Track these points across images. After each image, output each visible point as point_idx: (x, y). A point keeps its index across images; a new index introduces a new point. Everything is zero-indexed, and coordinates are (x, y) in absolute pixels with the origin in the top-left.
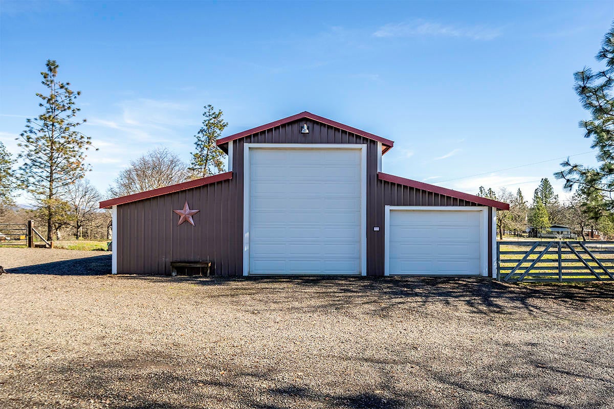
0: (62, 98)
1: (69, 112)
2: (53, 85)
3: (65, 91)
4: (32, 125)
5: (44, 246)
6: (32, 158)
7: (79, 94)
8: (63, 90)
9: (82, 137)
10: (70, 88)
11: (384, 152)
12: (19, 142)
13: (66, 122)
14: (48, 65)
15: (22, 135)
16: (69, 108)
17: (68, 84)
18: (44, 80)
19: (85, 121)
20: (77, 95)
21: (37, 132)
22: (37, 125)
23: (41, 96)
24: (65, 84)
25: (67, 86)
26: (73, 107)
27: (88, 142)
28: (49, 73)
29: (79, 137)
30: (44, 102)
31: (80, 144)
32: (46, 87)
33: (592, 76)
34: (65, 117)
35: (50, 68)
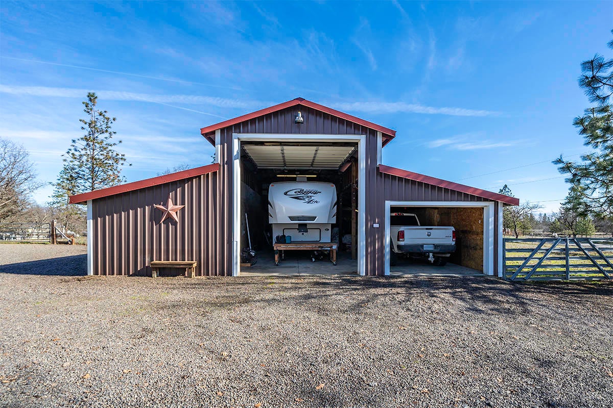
0: (101, 124)
1: (107, 135)
2: (93, 112)
3: (103, 117)
4: (76, 145)
5: (67, 243)
6: (76, 171)
7: (114, 120)
8: (102, 117)
9: (117, 155)
10: (107, 115)
11: (384, 144)
12: (65, 158)
13: (105, 143)
14: (88, 96)
15: (68, 153)
16: (107, 131)
17: (105, 112)
18: (85, 108)
19: (120, 142)
20: (113, 121)
21: (80, 150)
22: (81, 144)
23: (83, 121)
24: (103, 111)
25: (104, 113)
26: (109, 130)
27: (122, 159)
28: (90, 102)
29: (115, 154)
30: (87, 126)
31: (117, 161)
32: (88, 114)
33: (604, 64)
34: (103, 138)
35: (90, 98)
